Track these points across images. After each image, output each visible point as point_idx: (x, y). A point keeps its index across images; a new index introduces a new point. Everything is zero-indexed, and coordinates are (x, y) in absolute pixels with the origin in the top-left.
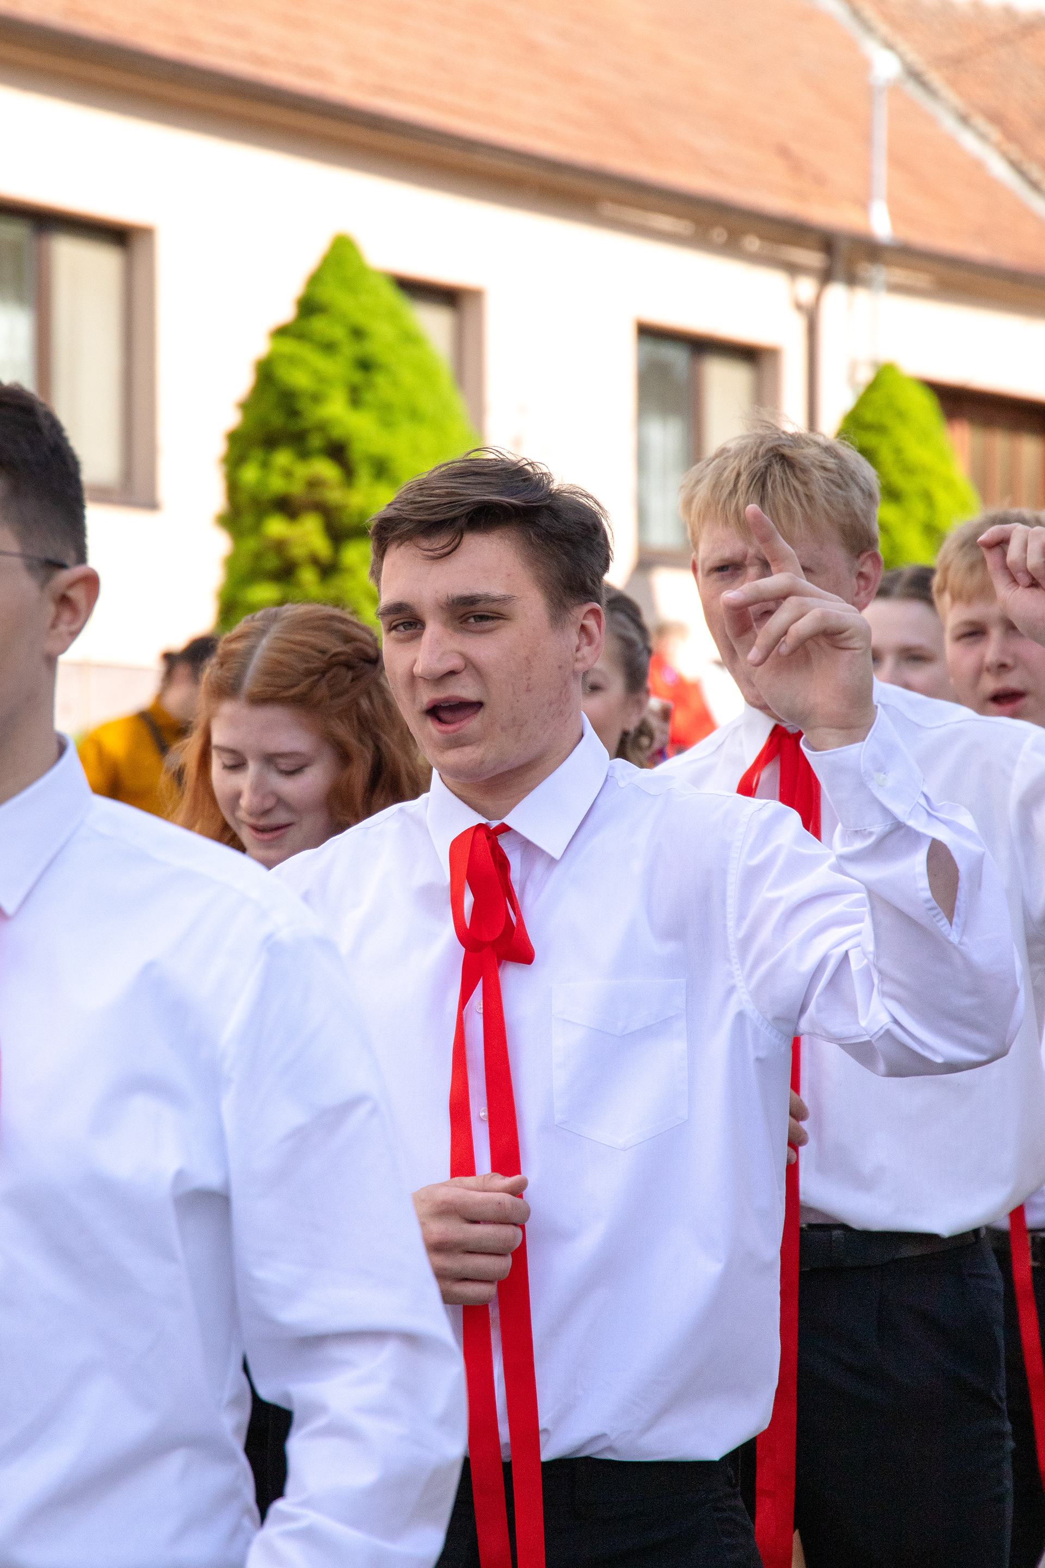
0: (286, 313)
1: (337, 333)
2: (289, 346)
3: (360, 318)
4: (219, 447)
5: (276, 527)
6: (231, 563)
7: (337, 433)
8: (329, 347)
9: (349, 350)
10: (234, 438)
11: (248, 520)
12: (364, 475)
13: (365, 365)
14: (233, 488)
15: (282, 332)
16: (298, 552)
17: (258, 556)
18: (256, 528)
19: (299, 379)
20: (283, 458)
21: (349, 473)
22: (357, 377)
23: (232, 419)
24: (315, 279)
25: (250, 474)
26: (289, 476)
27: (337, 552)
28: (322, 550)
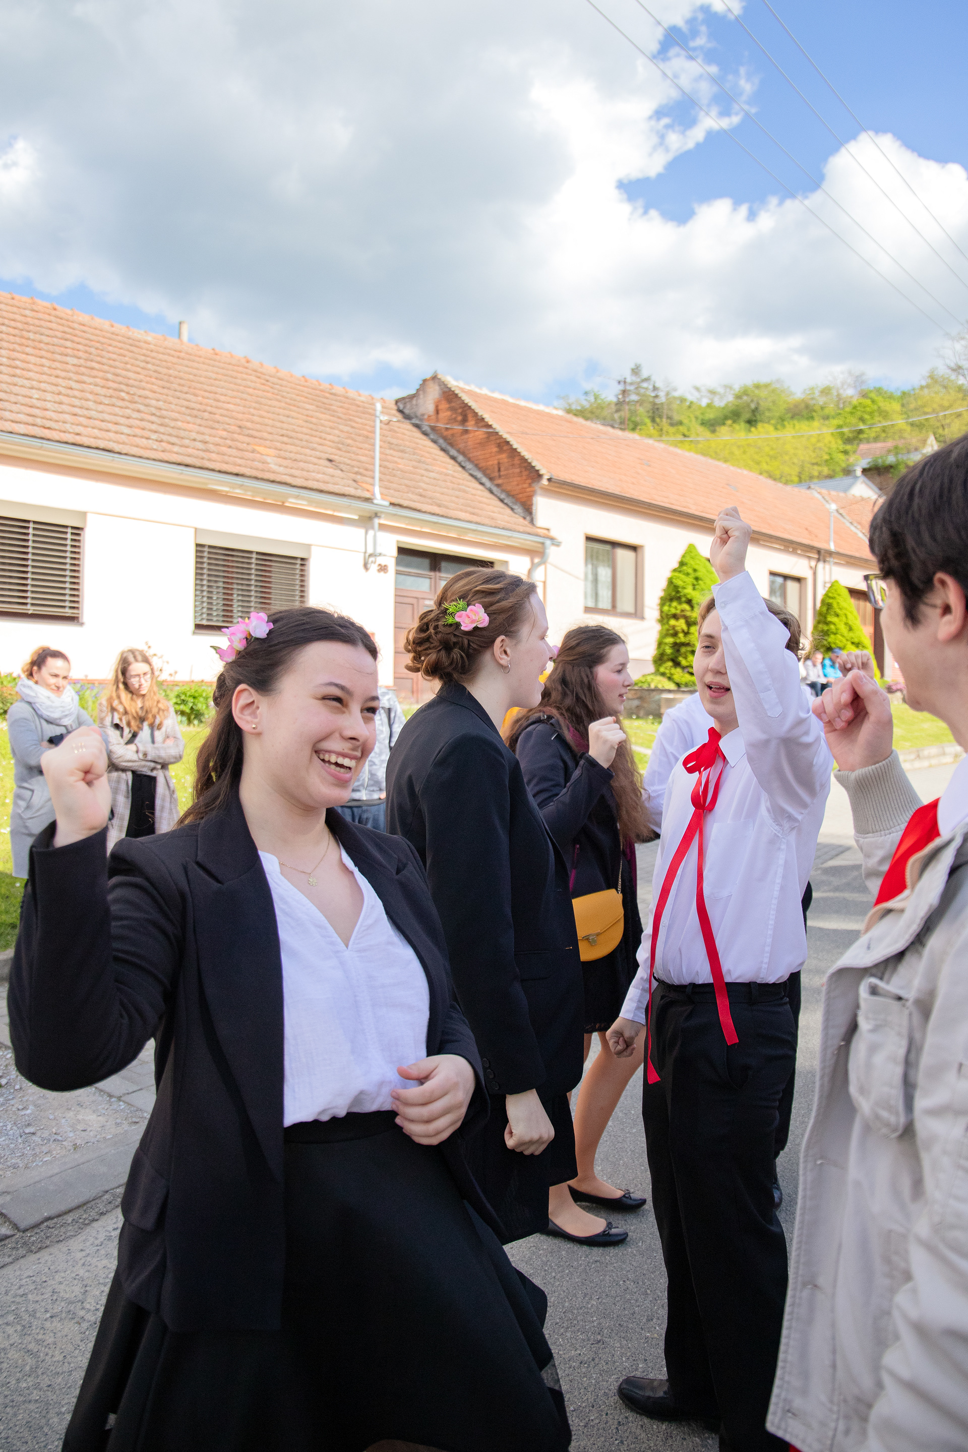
0: (676, 565)
1: (690, 571)
2: (676, 574)
3: (696, 567)
4: (658, 601)
6: (660, 632)
7: (689, 597)
8: (688, 574)
9: (693, 575)
10: (662, 599)
11: (665, 621)
13: (697, 579)
14: (662, 612)
15: (675, 570)
16: (678, 629)
17: (668, 630)
18: (668, 623)
19: (679, 583)
20: (675, 604)
21: (692, 607)
22: (695, 582)
23: (662, 594)
24: (684, 556)
25: (666, 608)
26: (676, 609)
27: (688, 629)
28: (685, 629)
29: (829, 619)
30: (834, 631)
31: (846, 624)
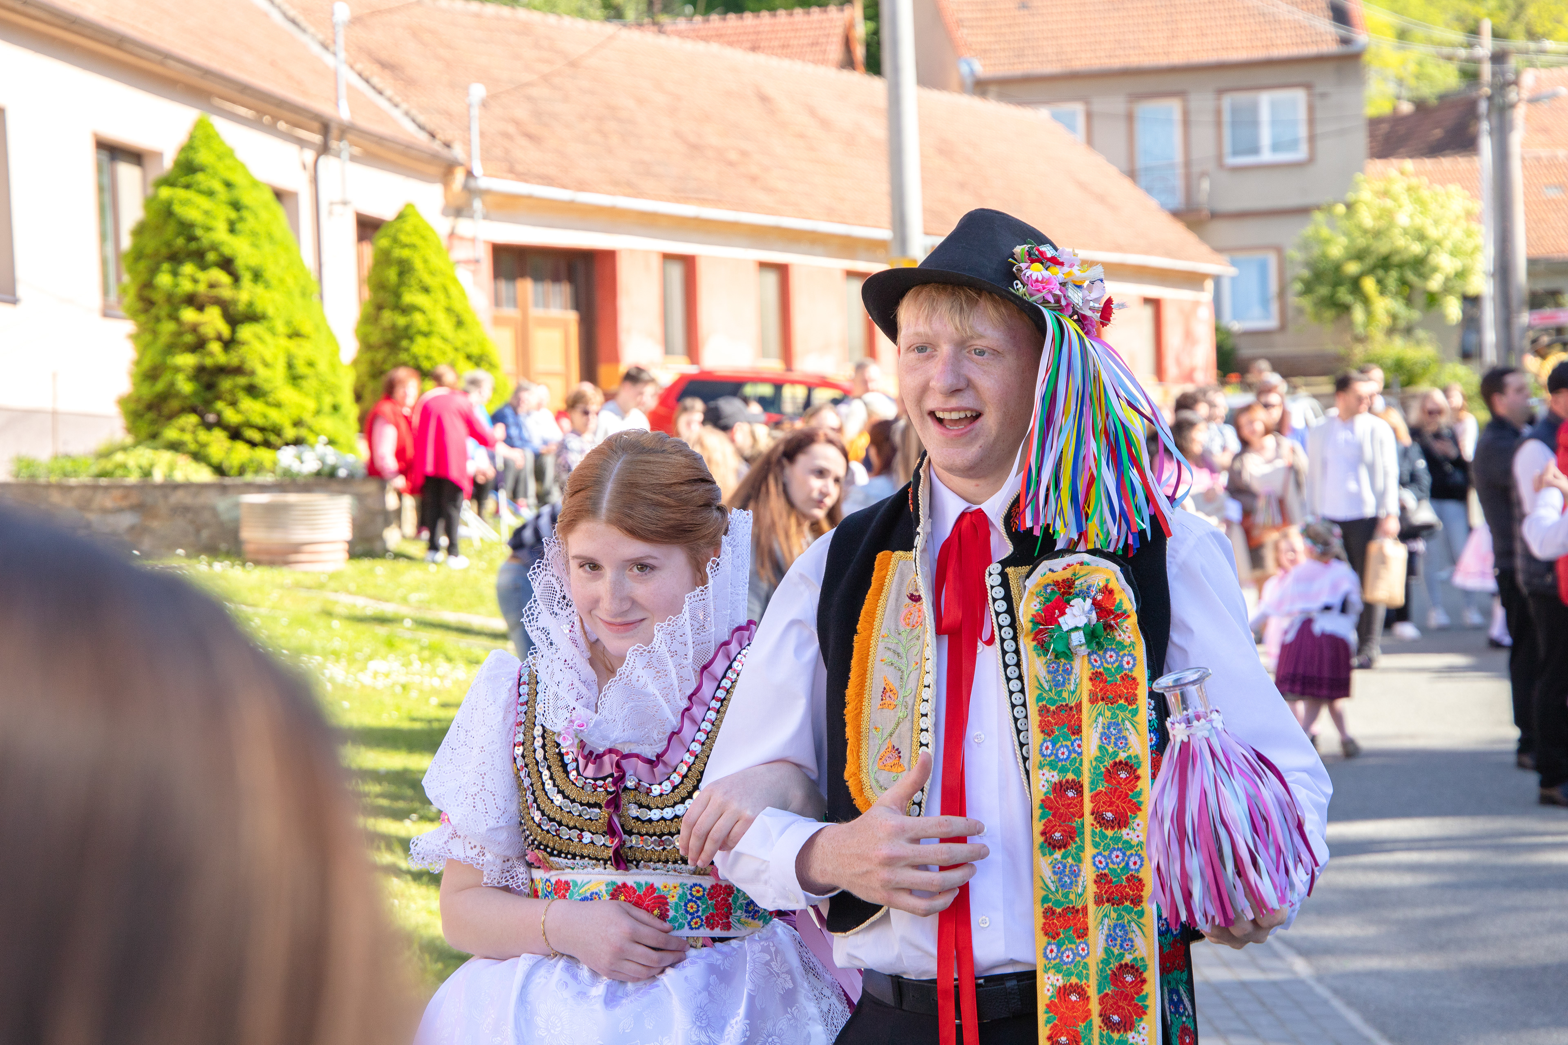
5: (189, 315)
7: (225, 251)
8: (209, 194)
9: (223, 196)
11: (164, 310)
12: (246, 278)
13: (235, 205)
16: (209, 331)
17: (175, 334)
18: (172, 316)
20: (188, 269)
22: (233, 215)
24: (189, 147)
26: (195, 281)
27: (234, 331)
28: (225, 330)
29: (409, 298)
30: (424, 327)
31: (449, 310)
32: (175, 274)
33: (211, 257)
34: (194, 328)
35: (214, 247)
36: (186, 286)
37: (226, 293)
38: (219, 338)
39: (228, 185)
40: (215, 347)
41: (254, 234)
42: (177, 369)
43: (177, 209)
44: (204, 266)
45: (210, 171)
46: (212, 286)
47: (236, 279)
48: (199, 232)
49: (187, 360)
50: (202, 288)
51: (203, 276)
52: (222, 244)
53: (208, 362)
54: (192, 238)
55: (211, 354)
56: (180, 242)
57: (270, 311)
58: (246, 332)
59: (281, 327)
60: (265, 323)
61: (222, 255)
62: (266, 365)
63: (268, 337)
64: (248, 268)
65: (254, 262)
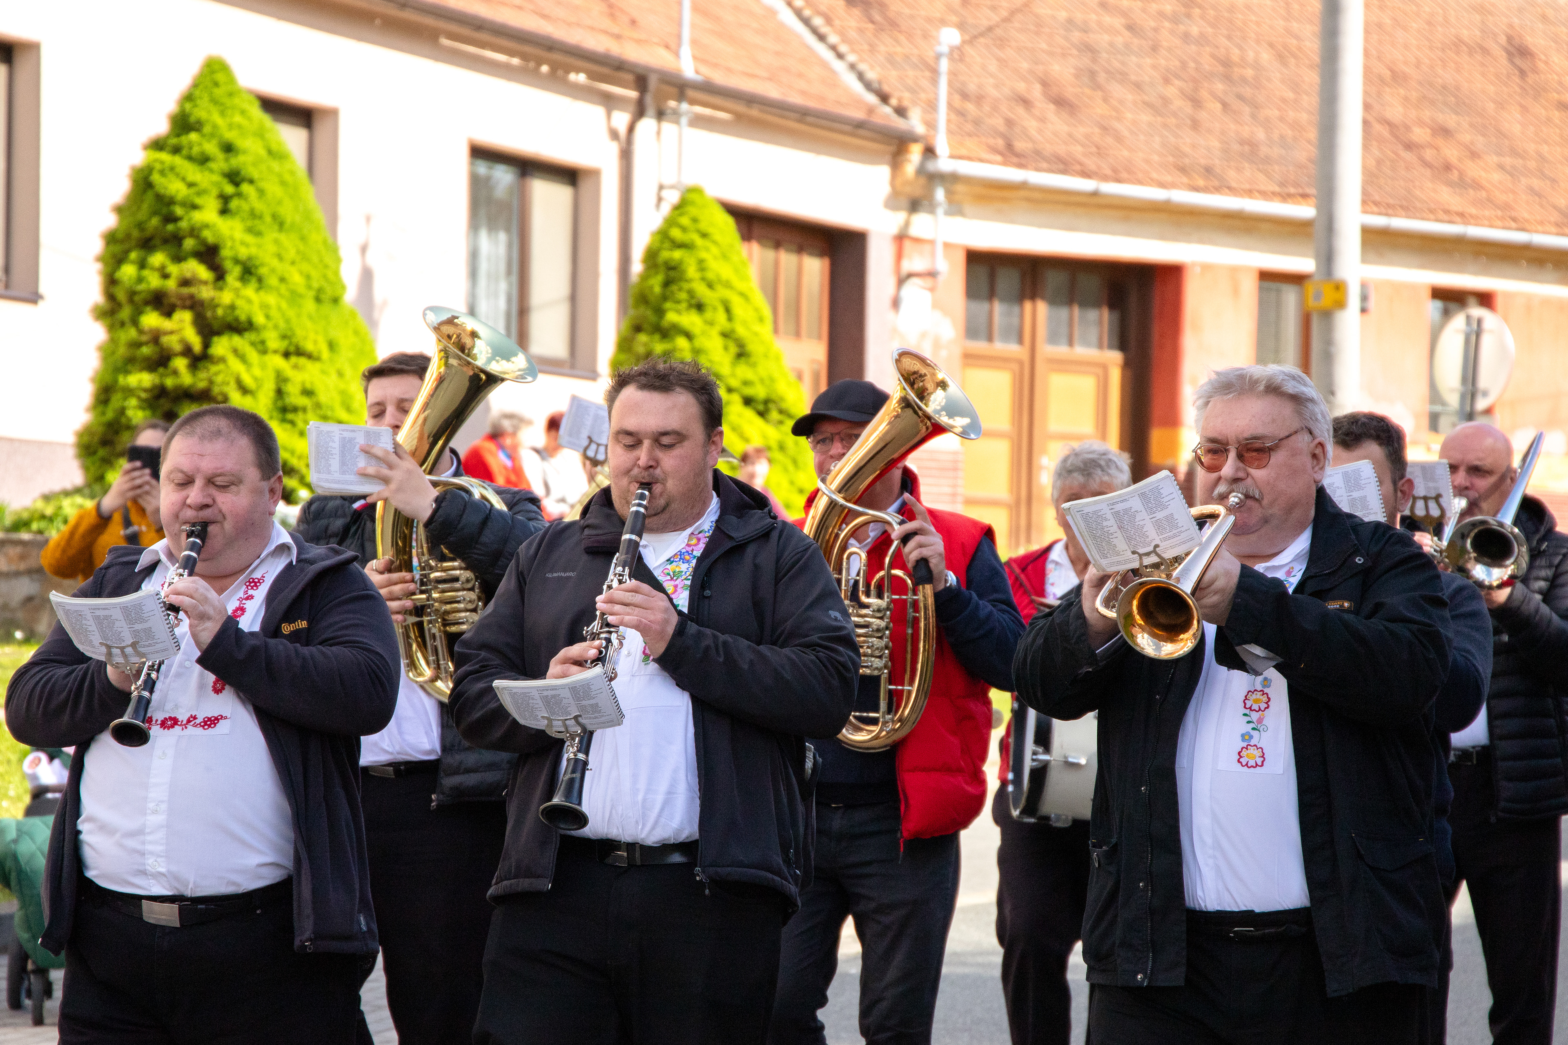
0: (161, 127)
1: (211, 148)
2: (165, 157)
3: (230, 136)
4: (98, 246)
5: (151, 320)
6: (107, 351)
7: (208, 236)
8: (203, 160)
9: (220, 163)
10: (111, 238)
11: (125, 313)
12: (233, 274)
13: (235, 177)
14: (111, 281)
15: (157, 145)
16: (172, 342)
17: (136, 345)
18: (135, 322)
19: (175, 188)
20: (158, 258)
22: (229, 189)
23: (110, 221)
24: (189, 97)
25: (128, 271)
26: (166, 276)
27: (206, 345)
28: (196, 342)
29: (673, 316)
31: (728, 335)
32: (142, 265)
33: (189, 243)
34: (156, 337)
35: (194, 232)
36: (154, 281)
37: (206, 293)
38: (187, 351)
39: (228, 148)
40: (180, 364)
41: (254, 215)
42: (129, 392)
43: (156, 178)
44: (178, 259)
45: (207, 129)
46: (185, 282)
47: (220, 275)
48: (179, 211)
49: (142, 379)
50: (171, 284)
51: (174, 269)
52: (207, 226)
53: (169, 382)
54: (171, 219)
55: (175, 373)
56: (155, 221)
57: (259, 319)
58: (221, 346)
59: (274, 342)
60: (251, 336)
61: (204, 242)
62: (244, 390)
63: (253, 355)
64: (237, 261)
65: (243, 253)
